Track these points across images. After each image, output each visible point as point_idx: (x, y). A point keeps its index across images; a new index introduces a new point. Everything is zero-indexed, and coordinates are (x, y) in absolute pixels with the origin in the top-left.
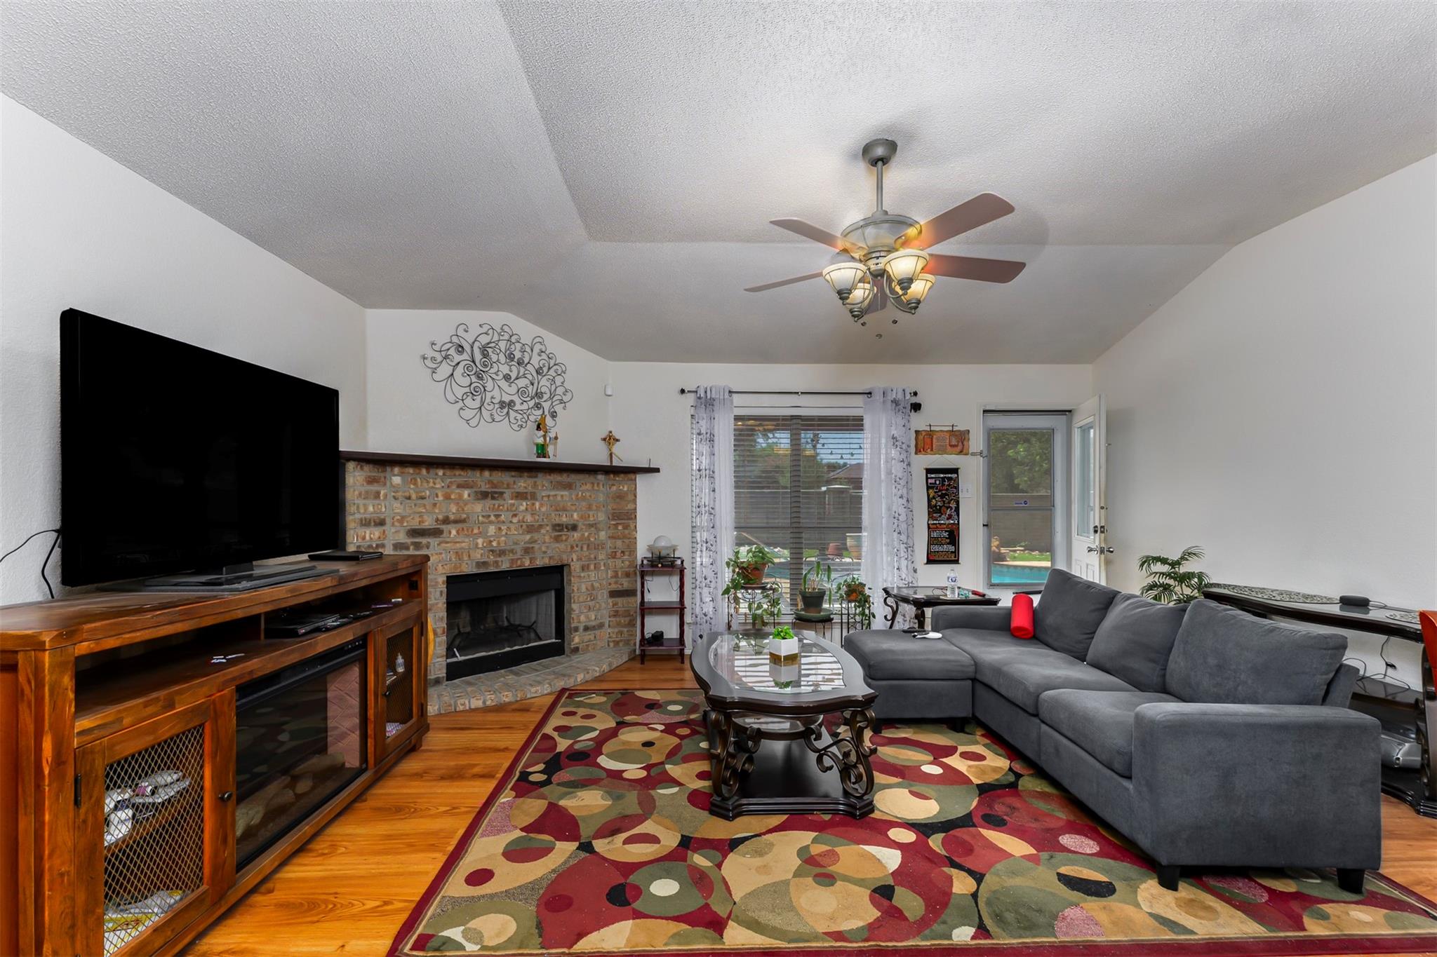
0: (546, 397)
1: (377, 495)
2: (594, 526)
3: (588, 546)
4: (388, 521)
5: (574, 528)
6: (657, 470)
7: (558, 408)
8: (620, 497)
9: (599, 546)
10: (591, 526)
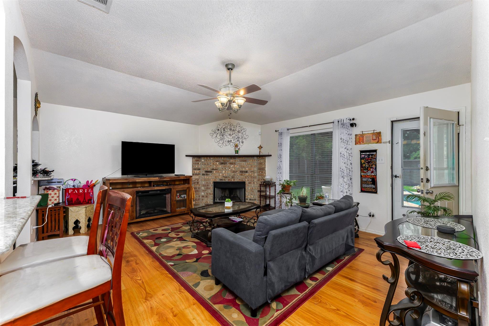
0: (240, 138)
1: (198, 164)
2: (253, 172)
3: (251, 177)
4: (201, 169)
5: (247, 172)
6: (271, 156)
7: (244, 141)
8: (261, 163)
9: (254, 177)
10: (252, 172)
